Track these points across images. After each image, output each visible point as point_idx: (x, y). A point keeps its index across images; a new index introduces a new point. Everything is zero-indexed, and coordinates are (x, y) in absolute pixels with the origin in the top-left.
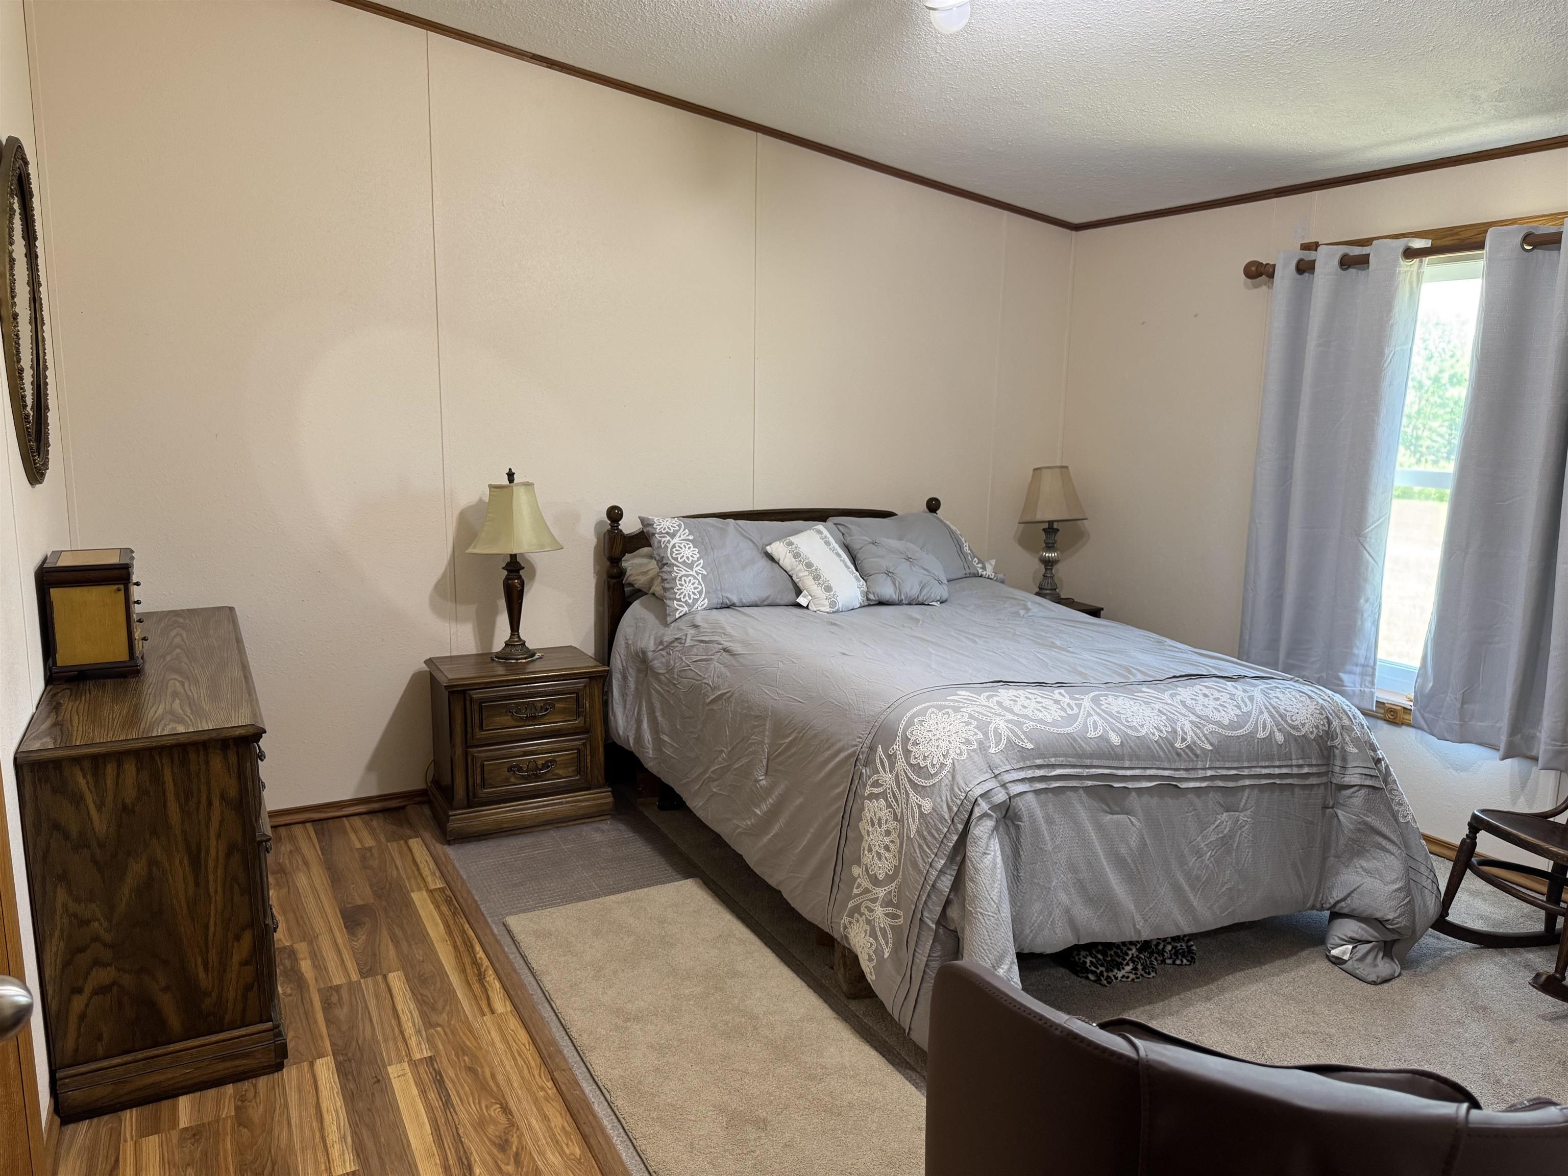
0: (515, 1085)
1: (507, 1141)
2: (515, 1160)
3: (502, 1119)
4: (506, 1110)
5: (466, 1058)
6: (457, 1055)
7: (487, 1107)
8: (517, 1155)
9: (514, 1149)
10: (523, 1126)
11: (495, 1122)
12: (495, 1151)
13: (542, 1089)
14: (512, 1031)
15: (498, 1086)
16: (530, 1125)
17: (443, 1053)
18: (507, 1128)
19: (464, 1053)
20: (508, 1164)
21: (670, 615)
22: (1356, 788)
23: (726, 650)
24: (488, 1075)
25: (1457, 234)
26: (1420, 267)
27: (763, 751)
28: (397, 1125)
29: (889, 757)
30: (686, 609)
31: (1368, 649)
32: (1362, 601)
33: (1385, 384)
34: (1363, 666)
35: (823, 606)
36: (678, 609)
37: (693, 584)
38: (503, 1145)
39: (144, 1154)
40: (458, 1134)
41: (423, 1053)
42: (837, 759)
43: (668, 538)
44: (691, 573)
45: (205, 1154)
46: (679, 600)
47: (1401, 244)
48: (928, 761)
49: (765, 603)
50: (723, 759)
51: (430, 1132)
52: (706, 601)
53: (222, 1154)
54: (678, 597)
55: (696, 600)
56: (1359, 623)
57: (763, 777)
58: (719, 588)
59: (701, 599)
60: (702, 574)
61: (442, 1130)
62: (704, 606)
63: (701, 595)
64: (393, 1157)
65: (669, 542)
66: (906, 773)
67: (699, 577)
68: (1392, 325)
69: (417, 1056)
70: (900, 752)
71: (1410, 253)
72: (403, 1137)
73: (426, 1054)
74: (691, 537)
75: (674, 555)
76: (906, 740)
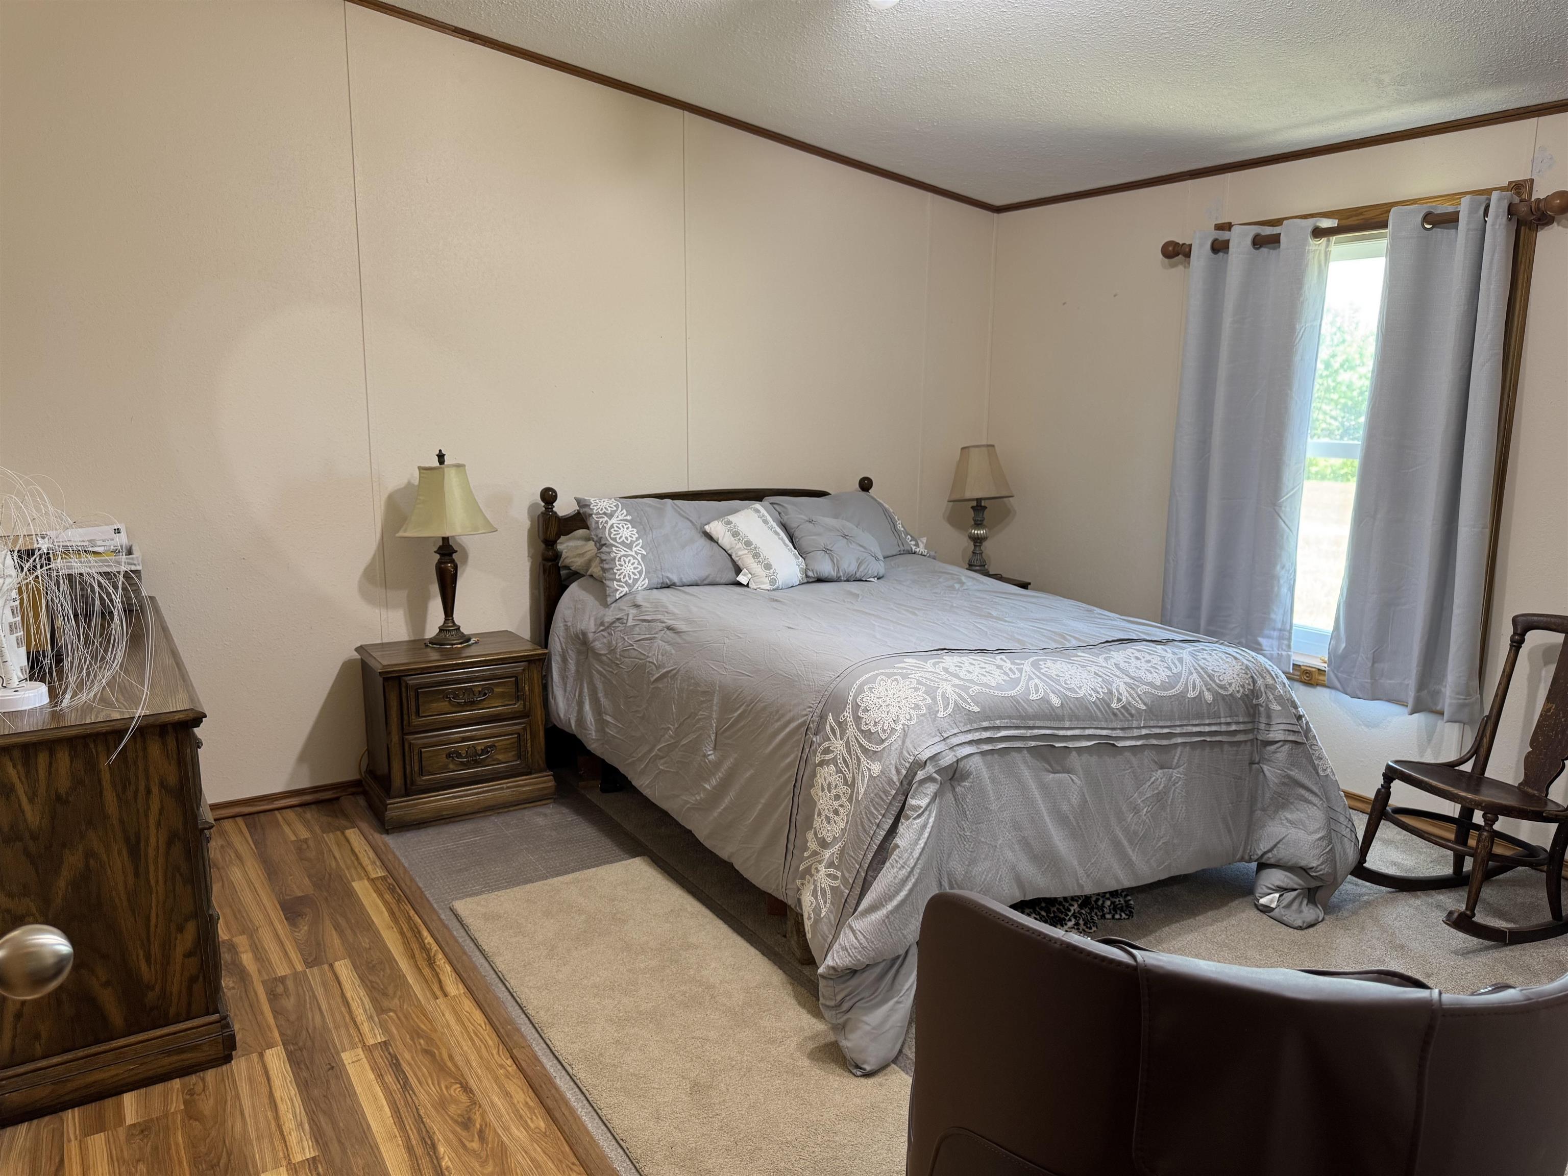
0: (474, 1064)
1: (469, 1119)
2: (479, 1137)
3: (464, 1098)
4: (466, 1088)
5: (422, 1041)
6: (412, 1039)
7: (447, 1087)
8: (481, 1132)
9: (478, 1126)
10: (484, 1102)
11: (456, 1101)
12: (458, 1129)
13: (502, 1066)
14: (467, 1012)
15: (456, 1066)
16: (492, 1102)
17: (397, 1037)
18: (468, 1106)
19: (419, 1036)
20: (473, 1141)
21: (610, 596)
22: (1280, 744)
23: (669, 628)
24: (446, 1057)
25: (1361, 214)
26: (1327, 246)
27: (711, 725)
28: (356, 1111)
29: (840, 724)
30: (626, 589)
31: (1285, 613)
32: (1278, 568)
33: (1297, 358)
34: (1280, 630)
35: (764, 583)
36: (618, 590)
37: (633, 564)
38: (466, 1123)
39: (91, 1153)
40: (419, 1115)
41: (376, 1038)
42: (788, 730)
43: (606, 518)
44: (630, 553)
45: (155, 1149)
46: (619, 581)
47: (1310, 223)
48: (879, 727)
49: (706, 582)
50: (671, 736)
51: (389, 1114)
52: (646, 581)
53: (173, 1147)
54: (617, 577)
55: (636, 581)
56: (1276, 589)
57: (711, 752)
58: (659, 568)
59: (641, 579)
60: (641, 554)
61: (401, 1111)
62: (645, 586)
63: (641, 576)
64: (354, 1141)
65: (606, 522)
66: (857, 739)
67: (639, 557)
68: (1303, 302)
69: (371, 1041)
70: (850, 719)
71: (1318, 233)
72: (361, 1120)
73: (380, 1039)
74: (629, 518)
75: (612, 536)
76: (856, 707)
